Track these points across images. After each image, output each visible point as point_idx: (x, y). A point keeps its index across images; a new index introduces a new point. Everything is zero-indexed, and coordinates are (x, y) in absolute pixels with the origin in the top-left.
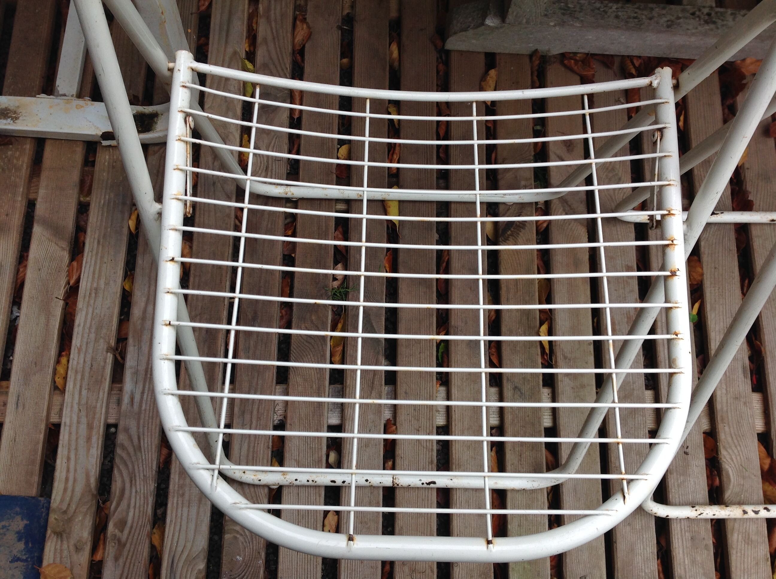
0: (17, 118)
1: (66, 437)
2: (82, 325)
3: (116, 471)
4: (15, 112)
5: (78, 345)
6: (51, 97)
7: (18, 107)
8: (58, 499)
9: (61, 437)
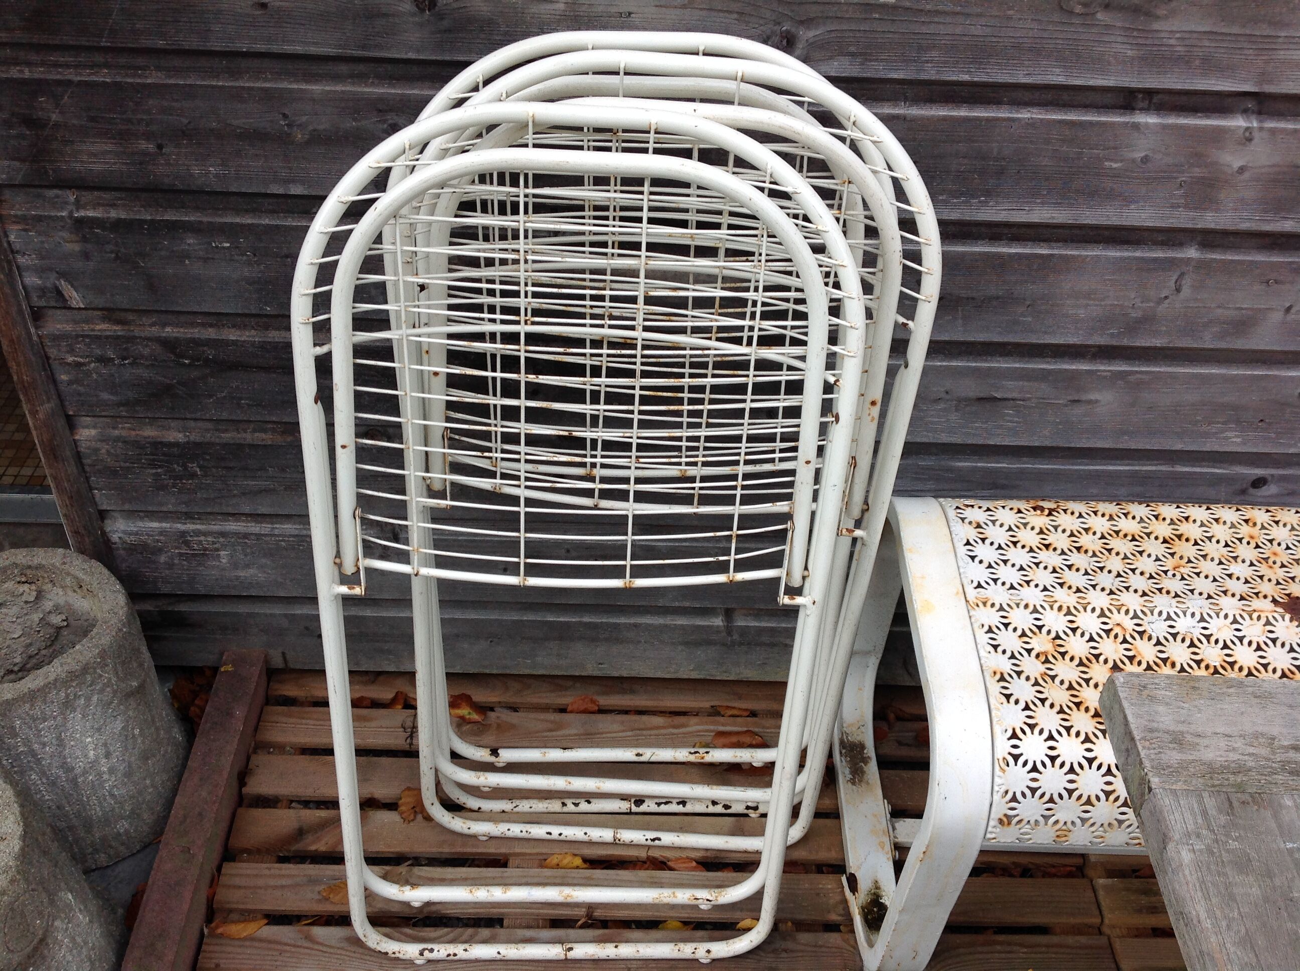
0: (854, 783)
1: (489, 875)
2: (619, 878)
3: (446, 930)
4: (860, 781)
5: (594, 877)
6: (889, 816)
7: (868, 783)
8: (423, 874)
9: (490, 869)
